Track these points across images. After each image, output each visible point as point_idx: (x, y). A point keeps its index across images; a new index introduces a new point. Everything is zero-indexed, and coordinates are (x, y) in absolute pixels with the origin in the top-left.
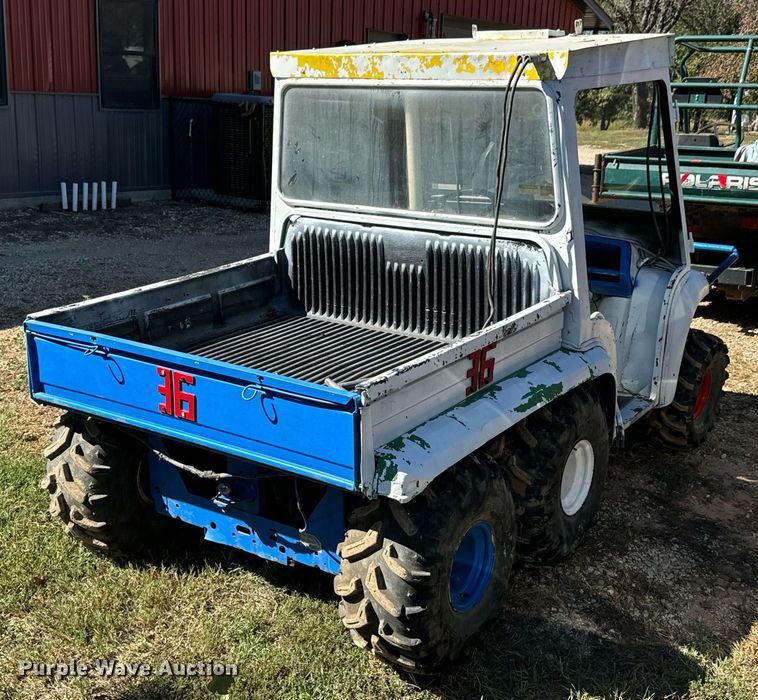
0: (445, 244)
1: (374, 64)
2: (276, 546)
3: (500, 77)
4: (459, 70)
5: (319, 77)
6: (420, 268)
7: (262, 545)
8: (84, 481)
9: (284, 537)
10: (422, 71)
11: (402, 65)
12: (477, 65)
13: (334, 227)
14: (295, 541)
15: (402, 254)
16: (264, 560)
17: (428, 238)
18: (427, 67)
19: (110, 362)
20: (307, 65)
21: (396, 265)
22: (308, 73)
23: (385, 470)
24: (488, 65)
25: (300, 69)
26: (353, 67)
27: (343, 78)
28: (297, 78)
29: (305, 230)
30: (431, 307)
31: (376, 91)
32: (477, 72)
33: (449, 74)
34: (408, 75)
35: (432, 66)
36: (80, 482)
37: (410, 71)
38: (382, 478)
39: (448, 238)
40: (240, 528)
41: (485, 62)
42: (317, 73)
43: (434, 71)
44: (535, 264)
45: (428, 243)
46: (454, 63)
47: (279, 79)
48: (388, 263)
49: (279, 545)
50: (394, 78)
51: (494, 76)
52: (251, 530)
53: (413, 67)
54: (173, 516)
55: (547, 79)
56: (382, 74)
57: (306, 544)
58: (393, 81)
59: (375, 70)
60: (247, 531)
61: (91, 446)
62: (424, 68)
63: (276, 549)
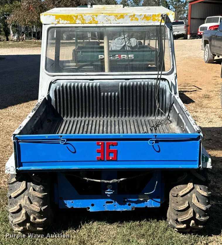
0: (128, 83)
1: (93, 18)
2: (126, 204)
3: (148, 22)
4: (132, 20)
5: (67, 23)
6: (117, 93)
7: (119, 206)
8: (38, 202)
9: (130, 200)
10: (116, 20)
11: (107, 18)
12: (139, 18)
13: (76, 82)
14: (136, 200)
15: (109, 89)
16: (120, 211)
17: (120, 82)
18: (118, 19)
19: (68, 145)
20: (60, 19)
21: (106, 94)
22: (61, 22)
23: (204, 159)
24: (144, 18)
25: (57, 20)
26: (83, 19)
27: (79, 24)
28: (56, 24)
29: (61, 85)
30: (122, 108)
31: (95, 28)
32: (139, 20)
33: (127, 21)
34: (109, 22)
35: (120, 18)
36: (36, 203)
37: (110, 20)
38: (204, 162)
39: (129, 81)
40: (107, 202)
41: (142, 17)
42: (65, 22)
43: (121, 20)
44: (164, 86)
45: (120, 84)
46: (130, 17)
47: (45, 24)
48: (102, 93)
49: (128, 203)
50: (103, 23)
51: (146, 22)
52: (113, 201)
53: (112, 19)
54: (69, 207)
55: (167, 22)
56: (97, 21)
57: (141, 199)
58: (103, 24)
59: (94, 20)
60: (112, 202)
61: (38, 186)
62: (117, 19)
63: (127, 205)
